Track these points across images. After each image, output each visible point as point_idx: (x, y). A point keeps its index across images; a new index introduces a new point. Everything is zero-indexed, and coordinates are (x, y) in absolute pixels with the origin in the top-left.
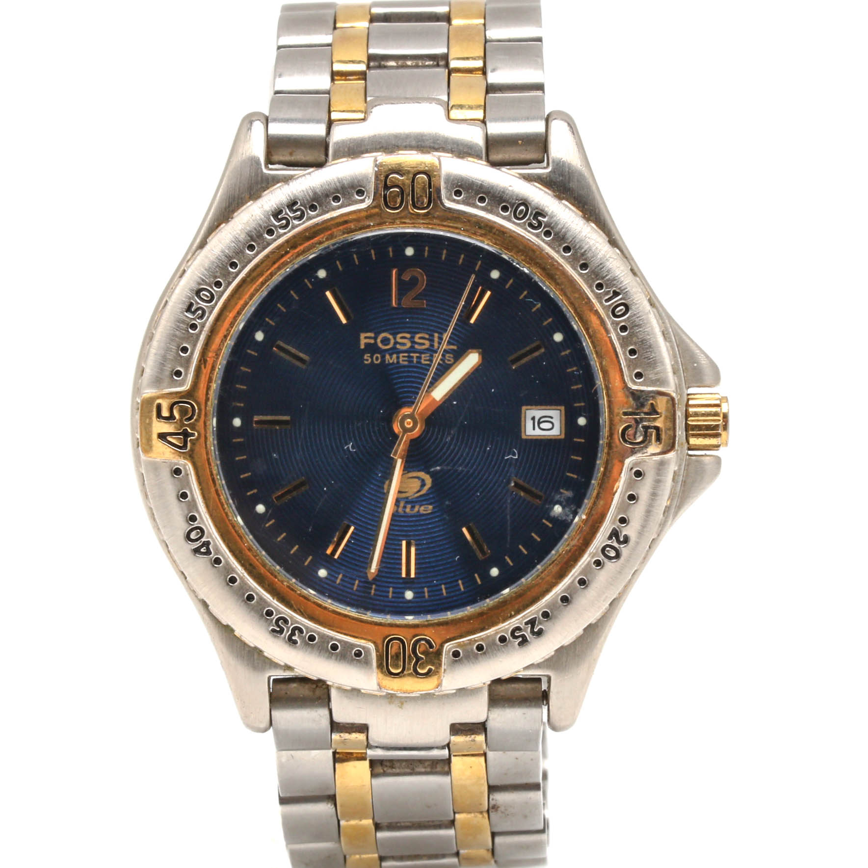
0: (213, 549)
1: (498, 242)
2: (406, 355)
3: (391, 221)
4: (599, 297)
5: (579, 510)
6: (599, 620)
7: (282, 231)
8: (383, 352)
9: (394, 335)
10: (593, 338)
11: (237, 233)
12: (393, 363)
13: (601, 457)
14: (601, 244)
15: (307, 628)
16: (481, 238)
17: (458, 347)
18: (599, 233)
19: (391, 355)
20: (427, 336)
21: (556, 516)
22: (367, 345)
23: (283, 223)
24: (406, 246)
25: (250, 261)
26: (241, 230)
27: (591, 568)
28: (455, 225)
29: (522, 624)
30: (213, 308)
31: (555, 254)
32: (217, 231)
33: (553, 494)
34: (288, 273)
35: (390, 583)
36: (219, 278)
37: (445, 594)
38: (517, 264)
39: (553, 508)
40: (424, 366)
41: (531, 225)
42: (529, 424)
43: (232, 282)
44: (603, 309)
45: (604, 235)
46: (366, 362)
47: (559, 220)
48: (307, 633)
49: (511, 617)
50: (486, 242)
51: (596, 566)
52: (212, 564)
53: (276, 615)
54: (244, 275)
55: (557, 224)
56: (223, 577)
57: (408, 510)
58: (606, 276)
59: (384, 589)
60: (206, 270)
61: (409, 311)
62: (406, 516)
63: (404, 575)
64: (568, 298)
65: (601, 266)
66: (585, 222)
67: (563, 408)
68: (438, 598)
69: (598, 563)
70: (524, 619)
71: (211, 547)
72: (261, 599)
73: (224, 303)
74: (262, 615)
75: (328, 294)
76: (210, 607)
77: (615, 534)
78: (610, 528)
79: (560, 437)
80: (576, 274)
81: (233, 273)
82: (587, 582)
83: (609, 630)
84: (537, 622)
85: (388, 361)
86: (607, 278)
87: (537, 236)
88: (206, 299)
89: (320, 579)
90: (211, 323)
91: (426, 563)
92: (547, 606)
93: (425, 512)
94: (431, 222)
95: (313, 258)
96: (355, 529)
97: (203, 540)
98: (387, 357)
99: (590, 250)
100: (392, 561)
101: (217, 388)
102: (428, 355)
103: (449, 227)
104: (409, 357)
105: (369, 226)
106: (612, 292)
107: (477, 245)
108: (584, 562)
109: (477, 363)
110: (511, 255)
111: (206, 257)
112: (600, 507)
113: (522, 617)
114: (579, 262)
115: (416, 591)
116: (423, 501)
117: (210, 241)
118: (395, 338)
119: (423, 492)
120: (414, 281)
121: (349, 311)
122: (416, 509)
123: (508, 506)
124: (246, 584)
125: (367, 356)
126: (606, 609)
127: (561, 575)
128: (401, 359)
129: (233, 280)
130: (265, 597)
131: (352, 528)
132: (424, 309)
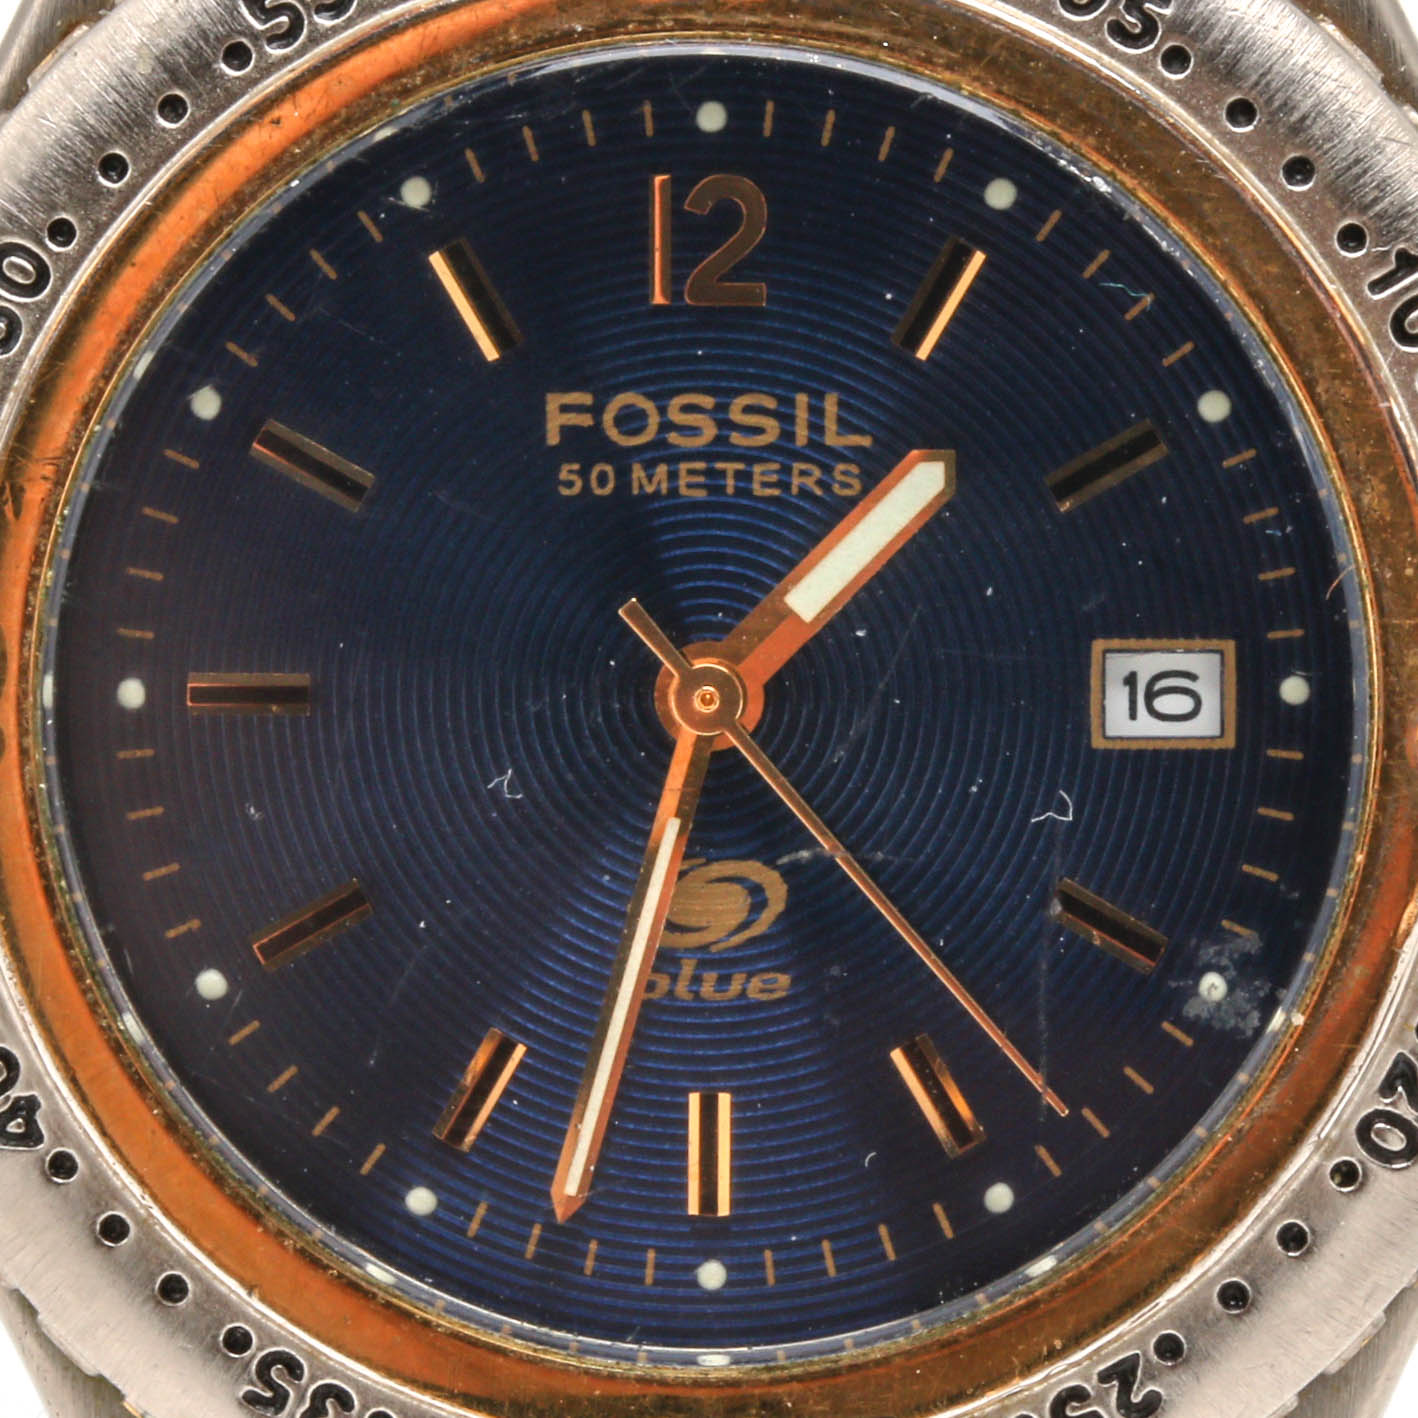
0: (50, 1129)
1: (1005, 88)
2: (700, 465)
3: (642, 18)
4: (1347, 274)
5: (1282, 993)
6: (1354, 1361)
7: (275, 52)
8: (622, 459)
9: (661, 398)
10: (1330, 413)
11: (127, 59)
12: (657, 494)
13: (1355, 815)
14: (1356, 94)
15: (363, 1390)
16: (947, 75)
17: (876, 440)
18: (1351, 56)
19: (650, 466)
20: (770, 403)
21: (1205, 1015)
22: (565, 431)
23: (279, 25)
24: (698, 102)
25: (170, 153)
26: (138, 50)
27: (1323, 1191)
28: (863, 32)
29: (1088, 1380)
30: (44, 311)
31: (1201, 128)
32: (61, 49)
33: (1193, 942)
34: (294, 195)
35: (646, 1233)
36: (64, 209)
37: (832, 1272)
38: (1070, 162)
39: (1197, 983)
40: (761, 506)
41: (1119, 31)
42: (1116, 700)
43: (107, 225)
44: (1364, 314)
45: (1368, 63)
46: (565, 492)
47: (1213, 12)
48: (365, 1407)
49: (1053, 1355)
50: (967, 88)
51: (1341, 1185)
52: (43, 1173)
53: (260, 1348)
54: (146, 202)
55: (1207, 26)
56: (81, 1218)
57: (707, 989)
58: (1375, 201)
59: (629, 1255)
60: (21, 182)
61: (706, 318)
62: (699, 1007)
63: (693, 1209)
64: (1245, 282)
65: (1356, 170)
66: (1303, 17)
67: (1230, 646)
68: (806, 1284)
69: (1347, 1174)
70: (1098, 1363)
71: (39, 1117)
72: (209, 1291)
73: (81, 295)
74: (213, 1348)
75: (437, 260)
76: (40, 1317)
77: (1402, 1076)
78: (1386, 1055)
79: (1217, 745)
80: (1272, 198)
81: (110, 192)
82: (1309, 1238)
83: (1386, 1394)
84: (1139, 1373)
85: (641, 487)
86: (1377, 208)
87: (1140, 65)
88: (19, 280)
89: (411, 1220)
90: (38, 363)
91: (767, 1168)
92: (1174, 1318)
93: (764, 997)
94: (780, 20)
95: (387, 141)
96: (529, 1052)
97: (15, 1092)
98: (638, 472)
99: (1320, 113)
100: (656, 1162)
101: (55, 583)
102: (775, 466)
103: (840, 36)
104: (710, 473)
105: (568, 37)
106: (1393, 258)
107: (935, 100)
108: (1298, 1171)
109: (942, 494)
110: (1053, 134)
111: (23, 139)
112: (1352, 984)
113: (1089, 1357)
114: (1283, 155)
115: (736, 1260)
116: (762, 956)
117: (37, 82)
118: (662, 411)
119: (759, 928)
120: (725, 218)
121: (507, 317)
122: (735, 987)
123: (1042, 982)
124: (160, 1243)
125: (571, 472)
126: (1374, 1325)
127: (1222, 1215)
128: (682, 482)
129: (113, 218)
130: (223, 1289)
131: (520, 1051)
132: (760, 313)
